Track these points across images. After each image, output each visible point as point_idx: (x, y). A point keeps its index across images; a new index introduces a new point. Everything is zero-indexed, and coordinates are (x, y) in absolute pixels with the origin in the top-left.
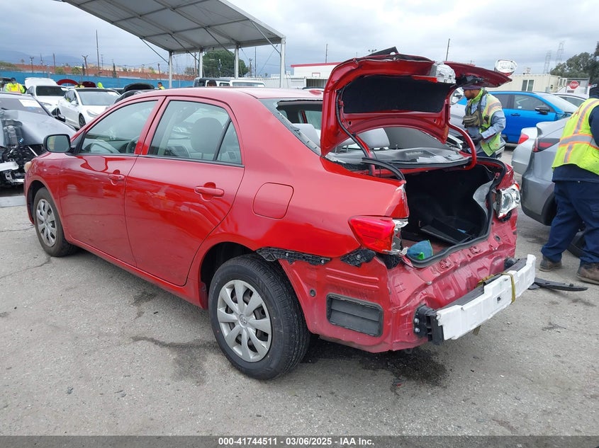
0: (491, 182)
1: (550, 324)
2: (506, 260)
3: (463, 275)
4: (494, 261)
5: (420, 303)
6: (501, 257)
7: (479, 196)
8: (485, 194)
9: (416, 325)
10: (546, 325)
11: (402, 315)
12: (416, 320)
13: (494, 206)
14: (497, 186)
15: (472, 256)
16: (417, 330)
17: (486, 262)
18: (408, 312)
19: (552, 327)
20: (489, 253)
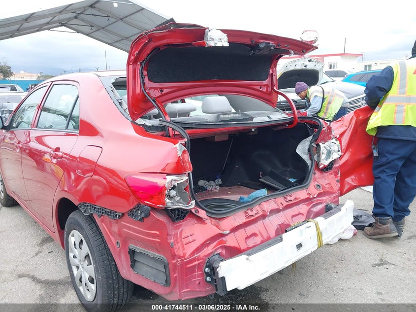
0: (311, 138)
1: (381, 260)
2: (327, 206)
3: (274, 222)
4: (311, 207)
5: (212, 252)
6: (321, 203)
7: (302, 149)
8: (307, 148)
9: (207, 274)
10: (378, 262)
11: (189, 266)
12: (207, 270)
13: (315, 157)
14: (316, 140)
15: (285, 204)
16: (208, 279)
17: (303, 208)
18: (197, 263)
19: (382, 263)
20: (308, 200)
